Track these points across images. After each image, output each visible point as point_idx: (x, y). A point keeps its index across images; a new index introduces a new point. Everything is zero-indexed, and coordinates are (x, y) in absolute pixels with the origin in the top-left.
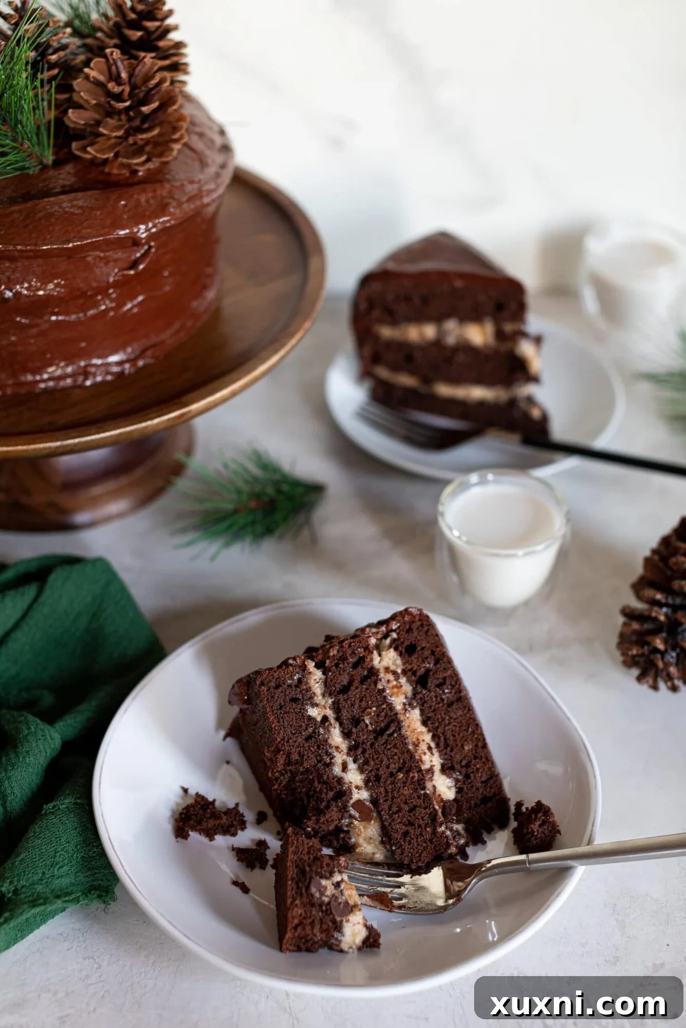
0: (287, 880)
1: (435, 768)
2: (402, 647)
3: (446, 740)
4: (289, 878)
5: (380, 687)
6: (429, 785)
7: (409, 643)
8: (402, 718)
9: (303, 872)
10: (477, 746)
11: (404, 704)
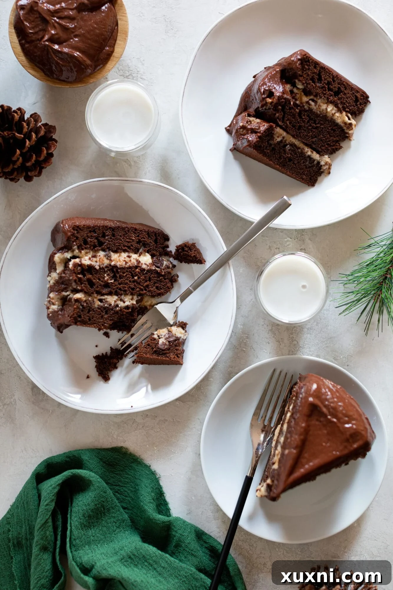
0: (158, 359)
1: (137, 259)
2: (83, 246)
3: (127, 247)
4: (157, 358)
5: (98, 268)
6: (144, 266)
7: (83, 242)
8: (113, 263)
9: (155, 352)
10: (134, 232)
11: (108, 259)
